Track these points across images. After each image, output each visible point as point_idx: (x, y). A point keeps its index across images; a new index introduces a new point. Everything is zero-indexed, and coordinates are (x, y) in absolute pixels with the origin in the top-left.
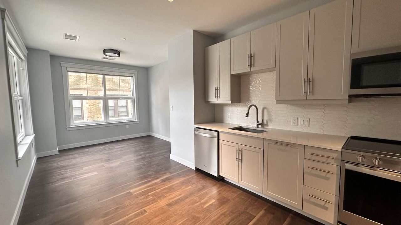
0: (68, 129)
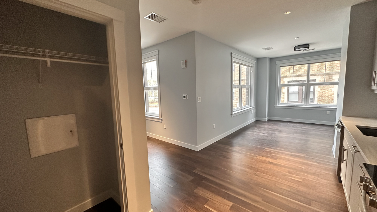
0: (276, 107)
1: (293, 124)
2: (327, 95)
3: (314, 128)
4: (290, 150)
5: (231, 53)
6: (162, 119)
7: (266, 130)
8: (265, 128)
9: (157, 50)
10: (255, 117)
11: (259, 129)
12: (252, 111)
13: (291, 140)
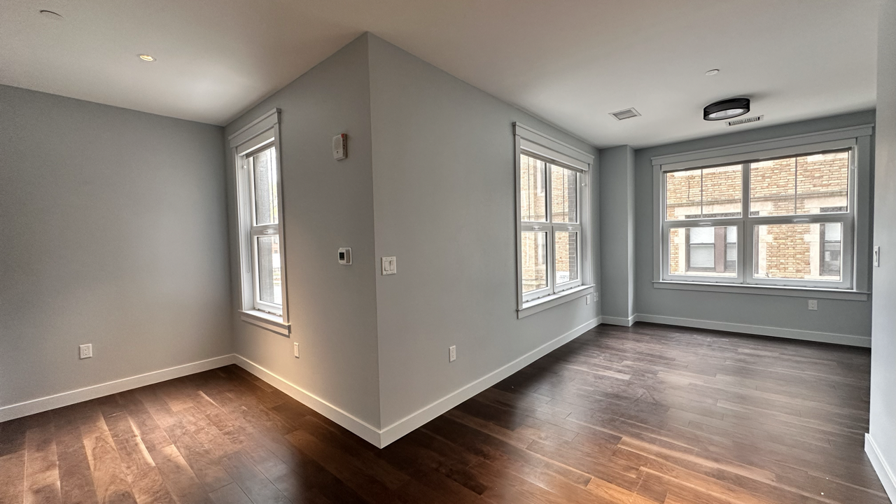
1: (709, 339)
2: (791, 251)
3: (776, 354)
4: (712, 448)
5: (514, 125)
6: (289, 328)
7: (627, 359)
8: (624, 351)
9: (275, 110)
10: (597, 315)
11: (607, 355)
12: (588, 296)
13: (710, 401)
